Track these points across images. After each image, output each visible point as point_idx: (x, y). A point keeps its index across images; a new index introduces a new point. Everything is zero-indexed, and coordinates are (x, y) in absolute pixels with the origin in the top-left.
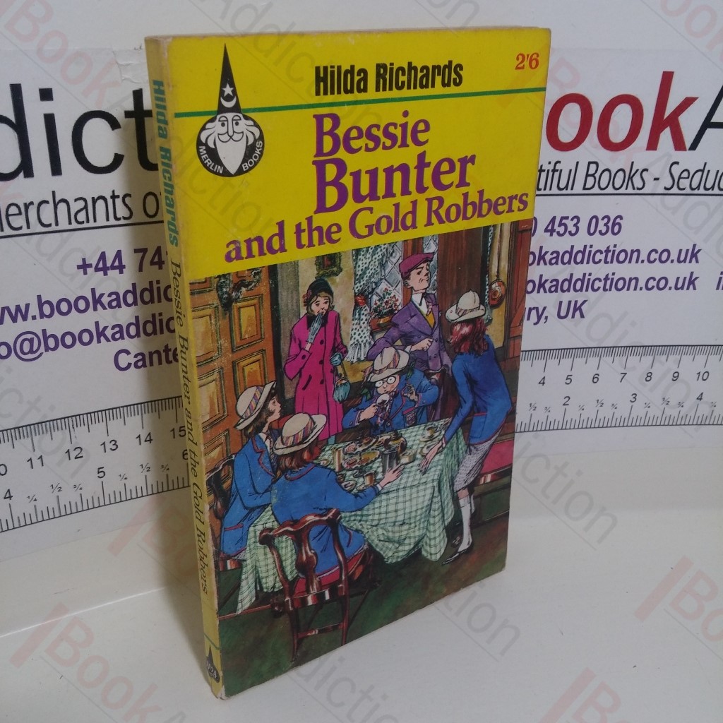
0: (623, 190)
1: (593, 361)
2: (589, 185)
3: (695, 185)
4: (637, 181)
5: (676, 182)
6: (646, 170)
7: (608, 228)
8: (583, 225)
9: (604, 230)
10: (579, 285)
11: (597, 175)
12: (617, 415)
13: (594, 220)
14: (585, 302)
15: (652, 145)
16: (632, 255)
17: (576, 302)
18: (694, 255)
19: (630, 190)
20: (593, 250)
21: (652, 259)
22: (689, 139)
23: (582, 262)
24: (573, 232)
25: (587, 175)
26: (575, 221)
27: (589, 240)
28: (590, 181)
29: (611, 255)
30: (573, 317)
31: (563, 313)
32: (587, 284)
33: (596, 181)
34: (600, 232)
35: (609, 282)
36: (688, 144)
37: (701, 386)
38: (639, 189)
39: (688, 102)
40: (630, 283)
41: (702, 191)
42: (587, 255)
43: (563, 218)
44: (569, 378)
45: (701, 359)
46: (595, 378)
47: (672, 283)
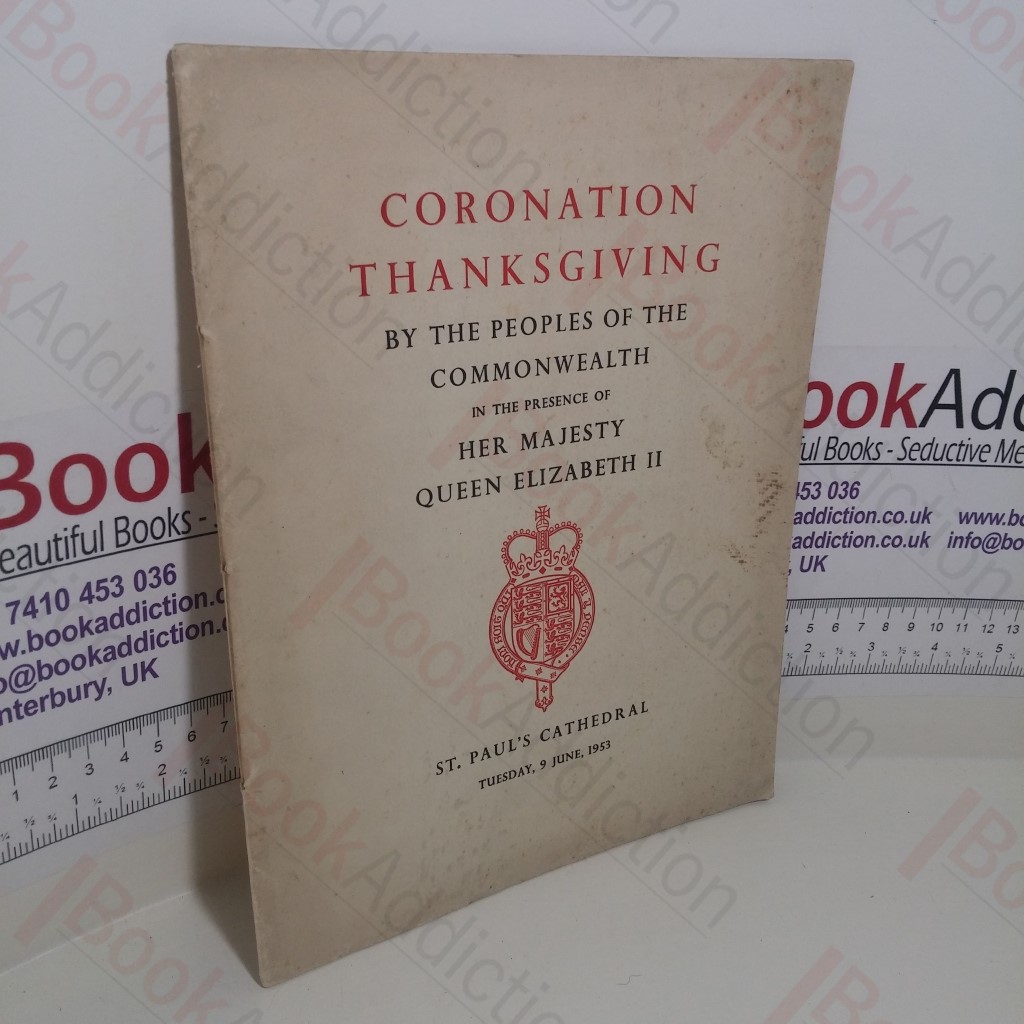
0: (859, 461)
1: (833, 611)
2: (829, 456)
3: (925, 456)
4: (873, 452)
5: (908, 453)
6: (881, 443)
7: (846, 492)
8: (824, 490)
9: (843, 494)
10: (820, 542)
11: (837, 448)
12: (856, 663)
13: (834, 486)
14: (825, 557)
15: (886, 422)
16: (868, 517)
17: (818, 557)
18: (926, 516)
19: (867, 460)
20: (833, 512)
21: (887, 520)
22: (918, 418)
23: (823, 522)
24: (816, 495)
25: (828, 448)
26: (817, 486)
27: (829, 503)
28: (831, 453)
29: (849, 516)
30: (815, 570)
31: (805, 567)
32: (827, 541)
33: (836, 453)
34: (840, 496)
35: (847, 540)
36: (918, 421)
37: (935, 637)
38: (874, 459)
39: (917, 388)
40: (867, 541)
41: (931, 461)
42: (828, 516)
43: (806, 484)
44: (810, 626)
45: (935, 611)
46: (835, 627)
47: (906, 541)
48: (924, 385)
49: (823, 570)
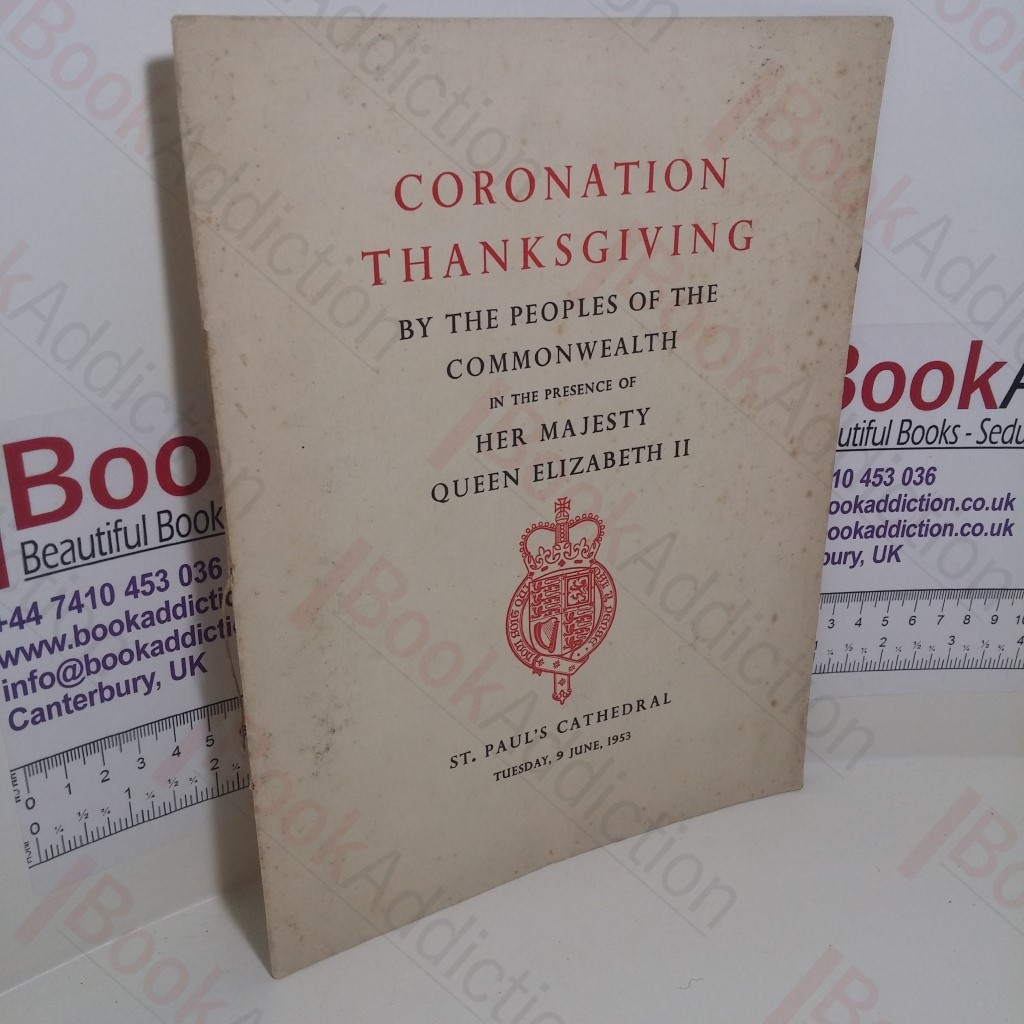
48: (1005, 363)
49: (898, 560)
